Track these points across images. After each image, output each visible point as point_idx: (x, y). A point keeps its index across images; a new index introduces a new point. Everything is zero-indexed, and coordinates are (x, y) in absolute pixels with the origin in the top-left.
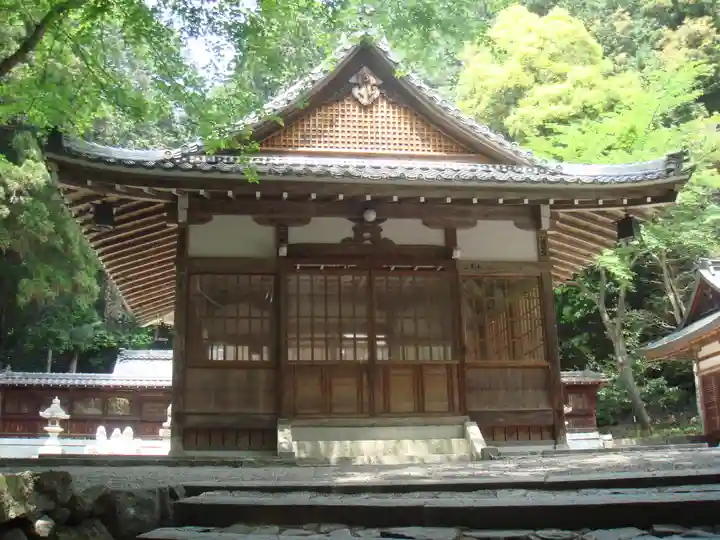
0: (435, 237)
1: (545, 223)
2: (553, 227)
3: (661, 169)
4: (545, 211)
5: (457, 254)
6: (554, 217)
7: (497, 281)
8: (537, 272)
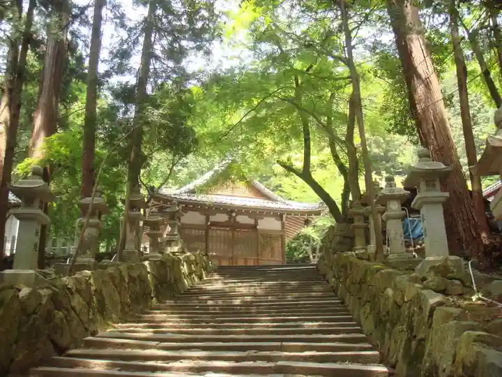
0: (252, 221)
1: (284, 219)
2: (286, 220)
3: (317, 207)
4: (284, 216)
5: (258, 227)
6: (287, 218)
7: (269, 236)
8: (281, 233)
